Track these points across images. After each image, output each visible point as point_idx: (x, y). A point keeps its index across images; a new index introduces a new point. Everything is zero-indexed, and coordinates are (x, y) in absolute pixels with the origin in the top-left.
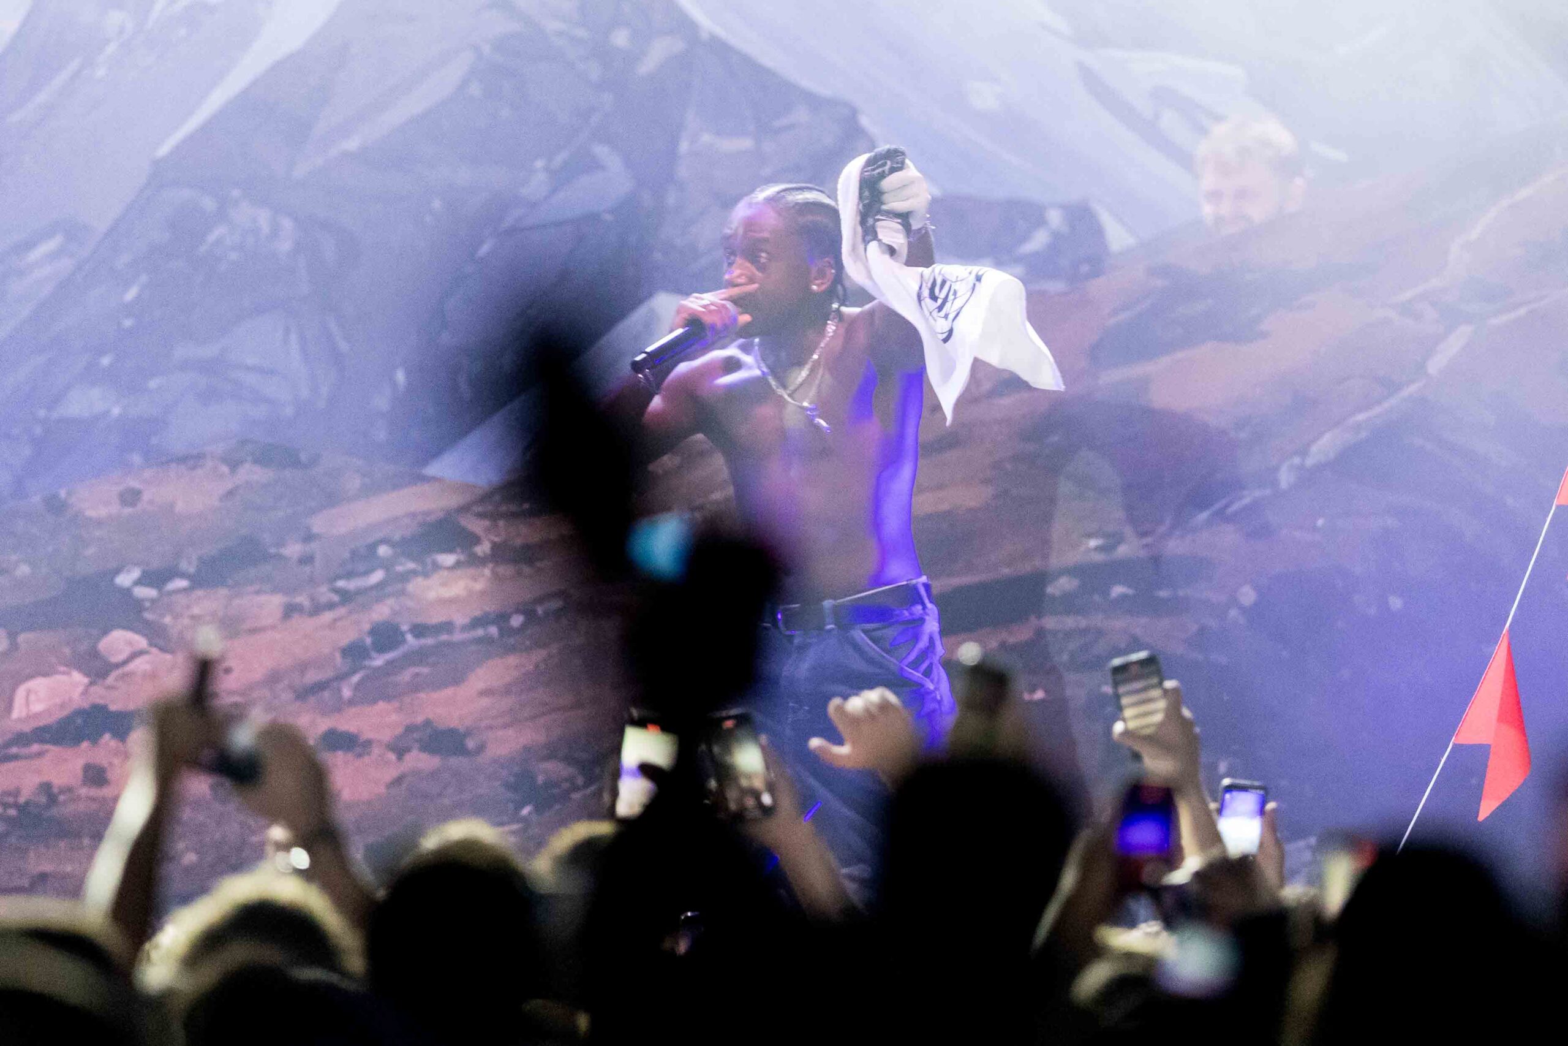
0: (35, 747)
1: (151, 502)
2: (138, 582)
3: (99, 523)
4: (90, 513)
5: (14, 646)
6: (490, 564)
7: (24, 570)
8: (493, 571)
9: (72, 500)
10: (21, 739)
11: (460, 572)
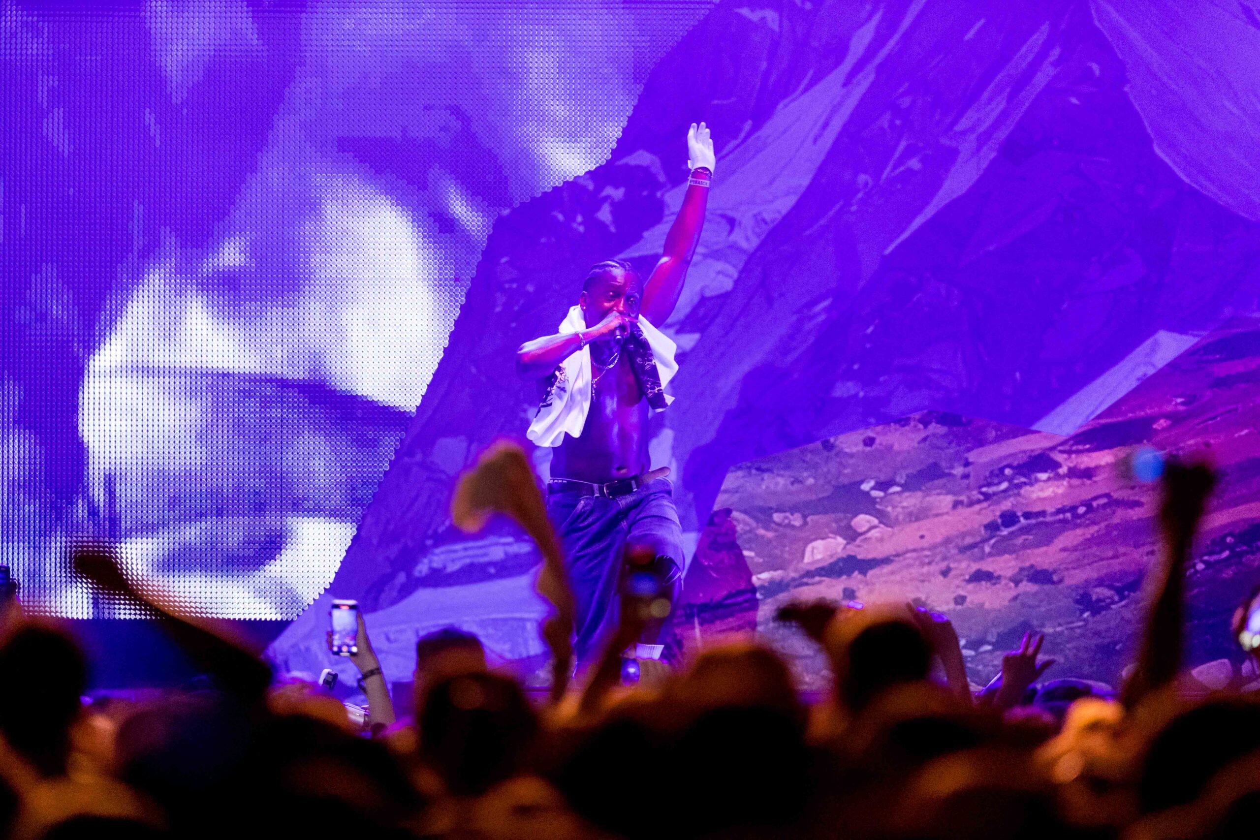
0: (817, 579)
1: (881, 444)
2: (873, 488)
3: (852, 456)
4: (847, 450)
5: (805, 523)
6: (1067, 479)
7: (811, 481)
8: (1069, 482)
9: (837, 443)
10: (809, 574)
11: (1050, 483)
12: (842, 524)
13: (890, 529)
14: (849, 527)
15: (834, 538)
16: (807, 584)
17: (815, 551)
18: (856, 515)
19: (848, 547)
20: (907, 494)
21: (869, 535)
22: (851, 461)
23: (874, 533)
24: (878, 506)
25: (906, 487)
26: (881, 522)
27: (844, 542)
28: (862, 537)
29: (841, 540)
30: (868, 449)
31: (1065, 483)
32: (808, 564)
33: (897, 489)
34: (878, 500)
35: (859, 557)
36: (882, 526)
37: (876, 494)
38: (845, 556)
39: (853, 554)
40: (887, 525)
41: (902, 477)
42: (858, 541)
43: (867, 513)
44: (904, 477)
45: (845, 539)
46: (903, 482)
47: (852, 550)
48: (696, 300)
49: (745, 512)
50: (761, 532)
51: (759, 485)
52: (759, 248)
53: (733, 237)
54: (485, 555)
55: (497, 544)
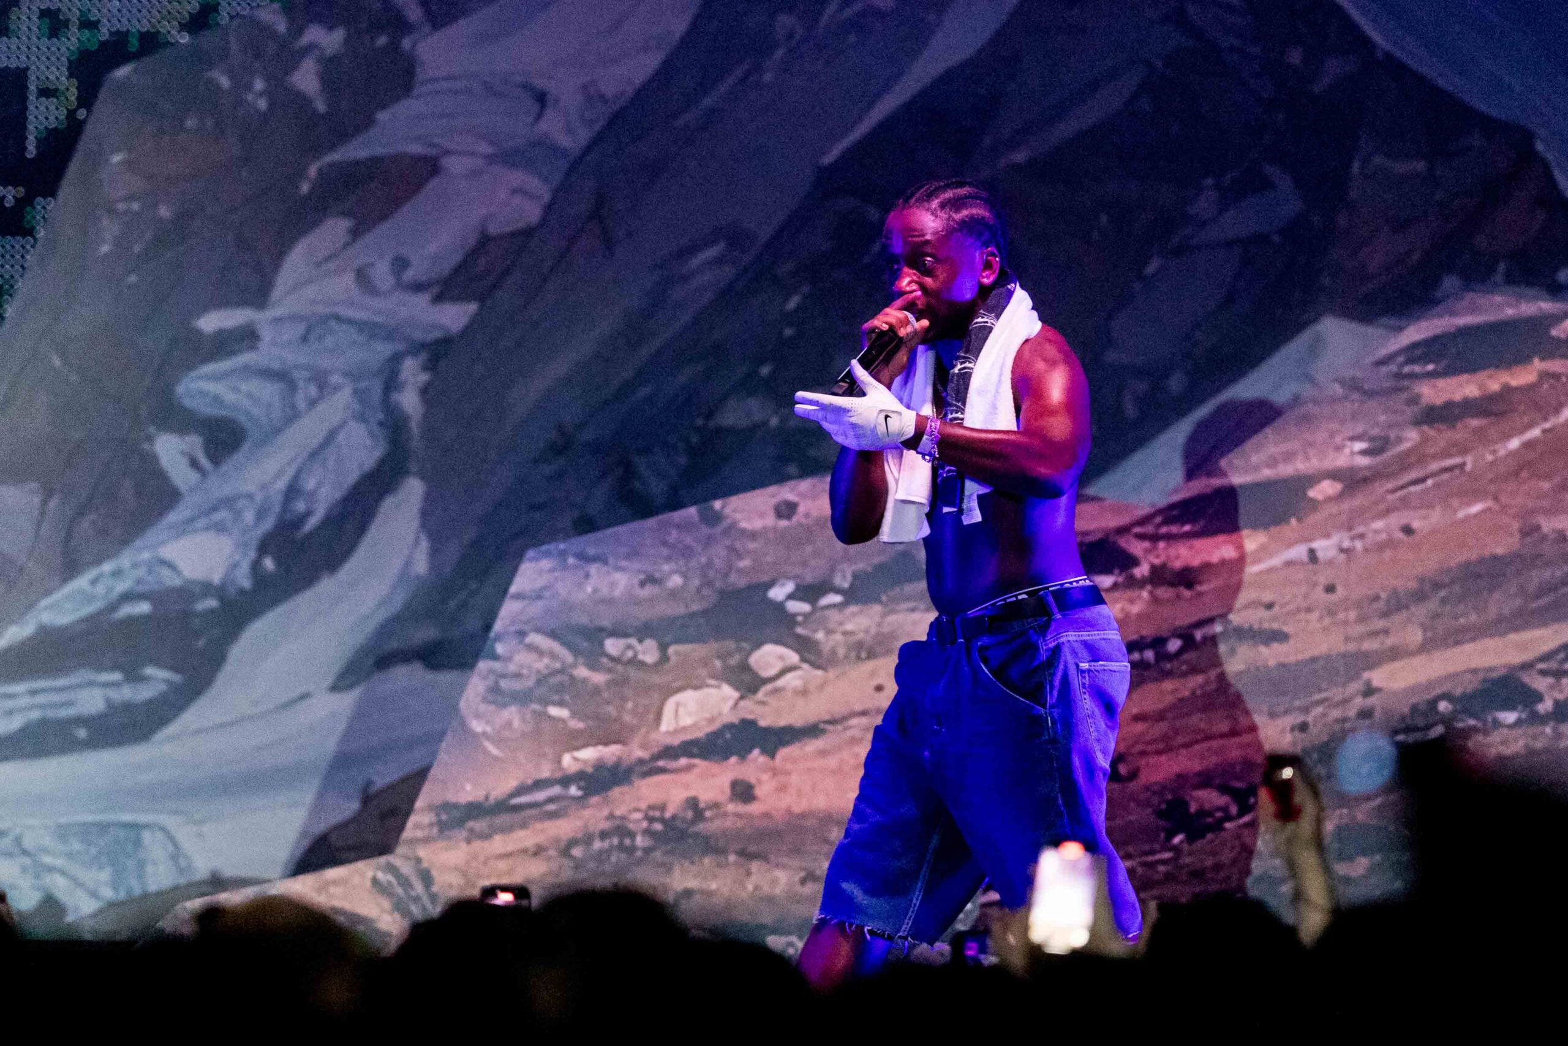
0: (683, 761)
1: (807, 515)
2: (791, 597)
3: (753, 535)
4: (744, 525)
5: (664, 658)
6: (1149, 587)
7: (676, 580)
8: (1151, 593)
9: (727, 511)
10: (669, 752)
11: (1117, 594)
12: (734, 661)
13: (820, 673)
14: (745, 667)
15: (718, 687)
16: (663, 770)
17: (681, 710)
18: (758, 645)
19: (742, 703)
20: (853, 609)
21: (780, 683)
22: (751, 546)
23: (791, 680)
24: (799, 630)
25: (852, 596)
26: (803, 660)
27: (736, 695)
28: (769, 687)
29: (729, 692)
30: (784, 523)
31: (1145, 594)
32: (667, 732)
33: (837, 599)
34: (800, 619)
35: (763, 723)
36: (805, 666)
37: (794, 606)
38: (735, 720)
39: (750, 717)
40: (815, 665)
41: (844, 577)
42: (760, 695)
43: (777, 642)
44: (849, 578)
45: (737, 689)
46: (846, 585)
47: (750, 709)
48: (472, 242)
49: (553, 635)
50: (582, 672)
51: (580, 585)
52: (588, 149)
53: (543, 126)
54: (70, 704)
55: (91, 684)
